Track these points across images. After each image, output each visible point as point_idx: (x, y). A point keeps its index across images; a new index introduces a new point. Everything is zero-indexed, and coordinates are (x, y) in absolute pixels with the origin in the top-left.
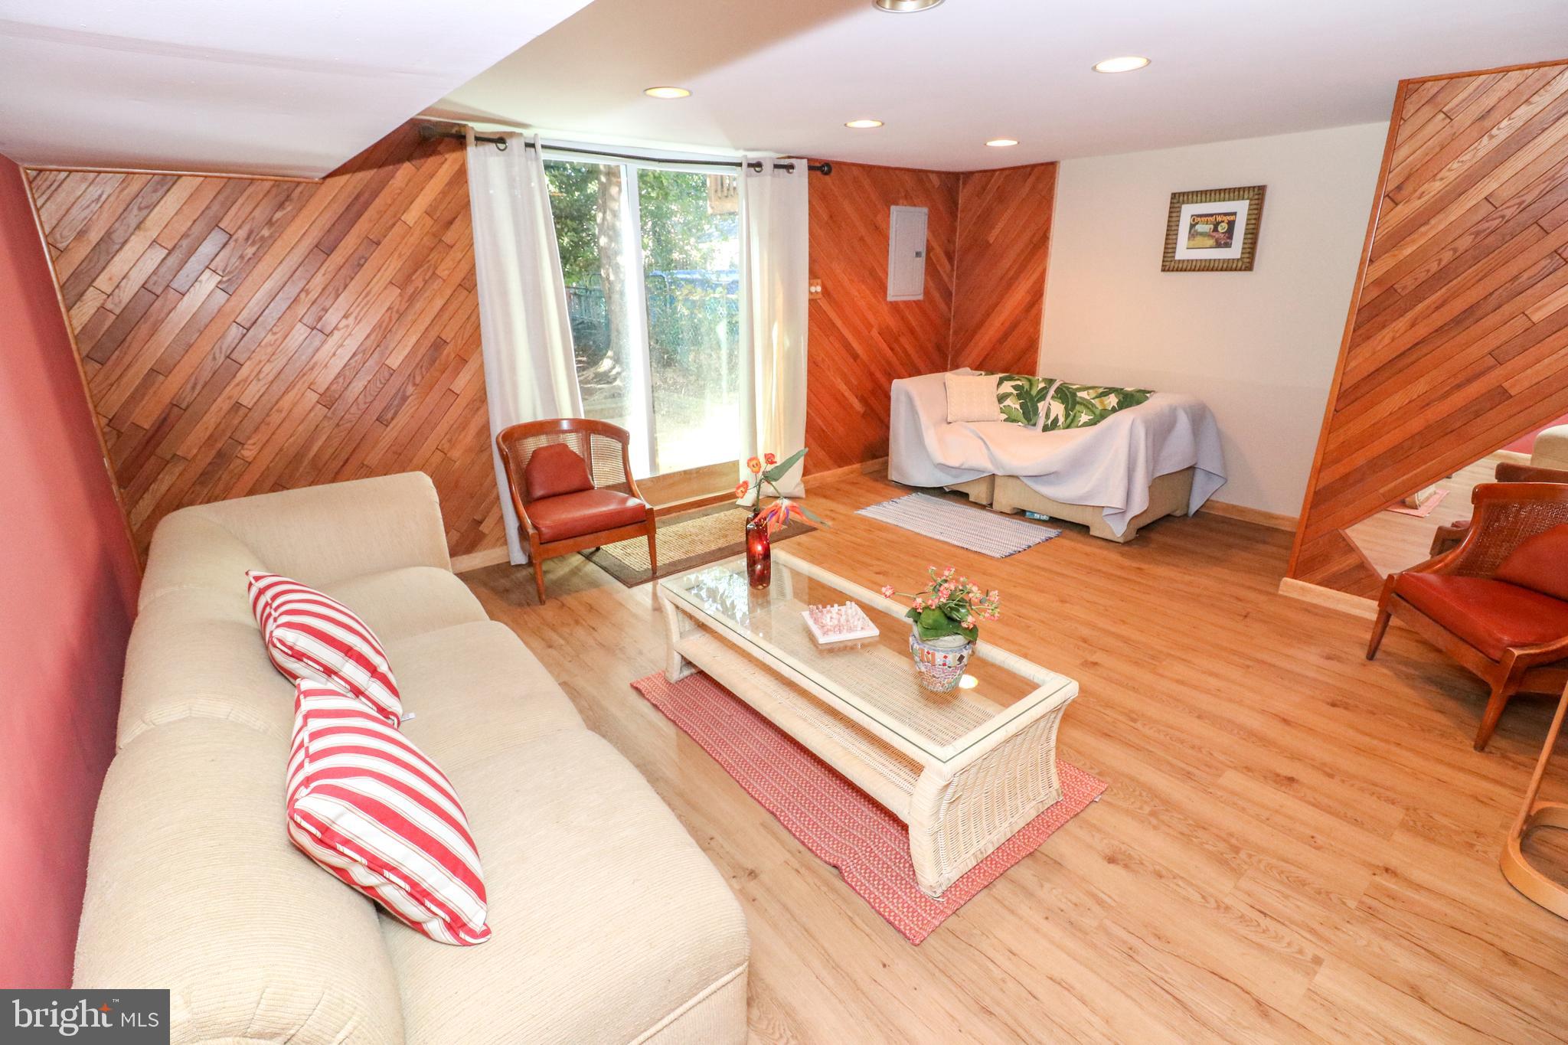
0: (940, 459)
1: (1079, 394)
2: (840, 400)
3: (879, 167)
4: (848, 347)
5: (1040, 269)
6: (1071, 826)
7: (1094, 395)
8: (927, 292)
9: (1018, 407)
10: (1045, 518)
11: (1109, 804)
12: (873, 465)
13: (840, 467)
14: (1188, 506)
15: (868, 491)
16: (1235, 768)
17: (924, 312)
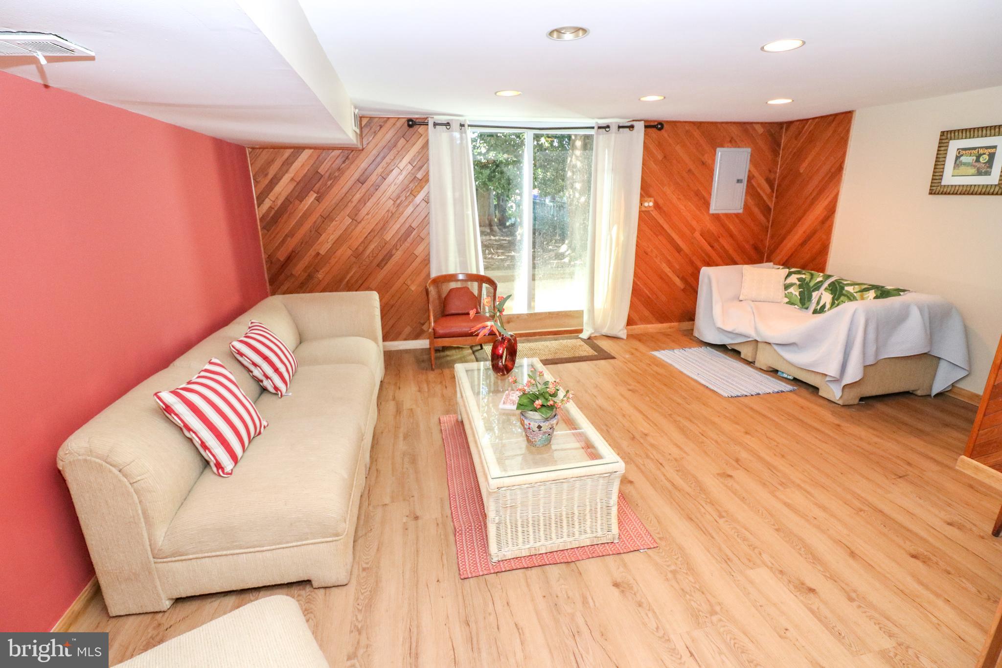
0: (720, 324)
1: (846, 288)
2: (662, 277)
3: (708, 123)
4: (672, 241)
5: (834, 194)
6: (610, 560)
7: (858, 290)
8: (746, 207)
9: (797, 294)
10: (791, 378)
11: (649, 556)
12: (685, 325)
13: (662, 323)
14: (931, 389)
15: (673, 341)
16: (771, 569)
17: (742, 221)
